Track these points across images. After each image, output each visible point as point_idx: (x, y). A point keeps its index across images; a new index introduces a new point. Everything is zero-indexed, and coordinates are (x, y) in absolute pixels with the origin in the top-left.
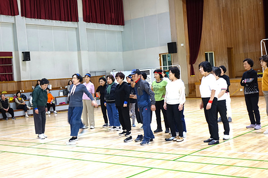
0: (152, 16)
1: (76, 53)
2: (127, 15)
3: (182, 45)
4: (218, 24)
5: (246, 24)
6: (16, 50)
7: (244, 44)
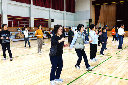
0: (84, 11)
1: (63, 20)
2: (76, 10)
3: (93, 20)
4: (102, 15)
5: (110, 15)
6: (50, 18)
7: (109, 21)
